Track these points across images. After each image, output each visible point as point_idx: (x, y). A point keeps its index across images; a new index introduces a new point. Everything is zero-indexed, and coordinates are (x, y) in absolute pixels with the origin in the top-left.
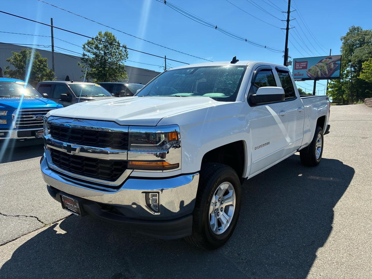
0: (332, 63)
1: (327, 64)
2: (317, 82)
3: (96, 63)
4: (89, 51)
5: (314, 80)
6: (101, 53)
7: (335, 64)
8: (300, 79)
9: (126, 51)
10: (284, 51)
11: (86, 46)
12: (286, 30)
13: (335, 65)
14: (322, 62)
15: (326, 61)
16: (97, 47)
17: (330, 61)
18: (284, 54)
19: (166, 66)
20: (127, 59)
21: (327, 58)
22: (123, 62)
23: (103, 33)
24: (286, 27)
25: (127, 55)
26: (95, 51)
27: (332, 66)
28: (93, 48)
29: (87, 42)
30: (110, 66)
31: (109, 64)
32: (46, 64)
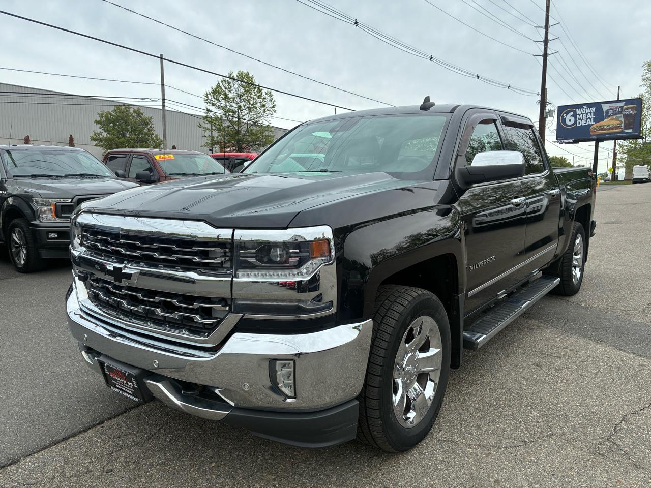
6: (233, 107)
10: (540, 93)
18: (539, 98)
24: (542, 53)
30: (248, 128)
31: (246, 125)
32: (151, 127)
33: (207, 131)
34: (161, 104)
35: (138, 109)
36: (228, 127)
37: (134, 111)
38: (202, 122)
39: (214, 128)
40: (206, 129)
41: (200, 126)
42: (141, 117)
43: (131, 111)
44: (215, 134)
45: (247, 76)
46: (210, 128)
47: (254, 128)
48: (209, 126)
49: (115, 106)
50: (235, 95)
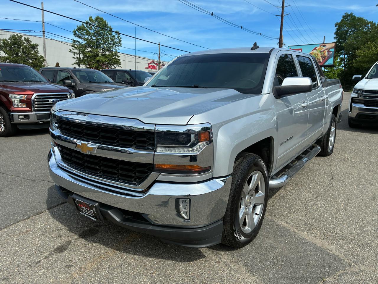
0: (326, 50)
1: (321, 52)
3: (87, 50)
4: (80, 37)
6: (93, 39)
7: (329, 51)
9: (120, 38)
10: (279, 38)
11: (77, 32)
12: (281, 17)
13: (329, 53)
14: (316, 50)
15: (320, 48)
16: (88, 33)
17: (324, 48)
18: (278, 41)
19: (160, 53)
20: (120, 46)
21: (321, 46)
22: (116, 49)
23: (94, 18)
25: (121, 41)
26: (86, 37)
27: (326, 53)
28: (84, 34)
29: (77, 28)
30: (103, 53)
31: (101, 51)
32: (37, 51)
33: (76, 54)
34: (42, 34)
35: (28, 38)
36: (90, 51)
37: (25, 39)
38: (71, 48)
39: (80, 52)
40: (75, 53)
41: (71, 51)
42: (29, 43)
43: (23, 39)
44: (82, 56)
45: (102, 19)
46: (78, 52)
47: (107, 53)
48: (76, 51)
49: (11, 35)
50: (94, 31)
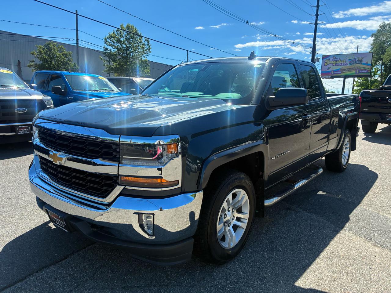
2: (346, 80)
3: (117, 57)
4: (110, 45)
5: (343, 78)
8: (329, 77)
9: (149, 45)
11: (108, 40)
16: (119, 41)
20: (150, 54)
22: (146, 56)
23: (125, 27)
25: (150, 49)
26: (117, 44)
28: (115, 42)
29: (108, 36)
